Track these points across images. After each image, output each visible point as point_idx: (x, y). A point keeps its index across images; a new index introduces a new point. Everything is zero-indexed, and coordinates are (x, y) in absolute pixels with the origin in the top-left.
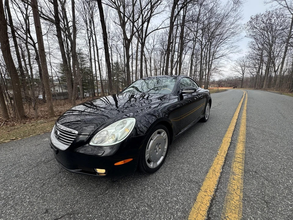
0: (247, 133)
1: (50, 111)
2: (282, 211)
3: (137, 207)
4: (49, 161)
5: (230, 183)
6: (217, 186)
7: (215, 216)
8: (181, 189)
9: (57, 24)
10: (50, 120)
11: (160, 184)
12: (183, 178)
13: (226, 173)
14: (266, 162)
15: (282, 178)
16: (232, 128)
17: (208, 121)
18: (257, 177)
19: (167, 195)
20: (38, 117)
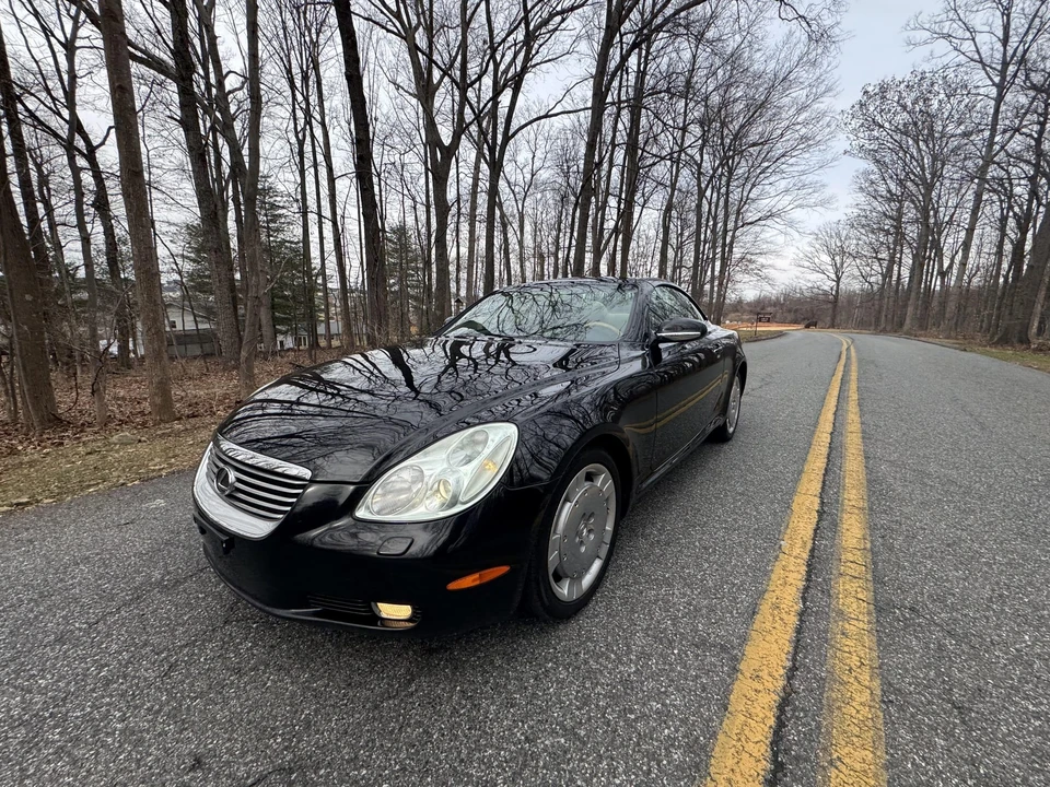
0: (869, 481)
1: (158, 400)
2: (1010, 733)
3: (527, 738)
4: (177, 582)
5: (833, 646)
6: (794, 660)
7: (797, 758)
8: (672, 670)
10: (159, 432)
11: (598, 656)
12: (676, 635)
13: (816, 613)
14: (942, 577)
15: (999, 627)
16: (816, 463)
17: (734, 438)
18: (919, 625)
19: (626, 693)
20: (106, 422)
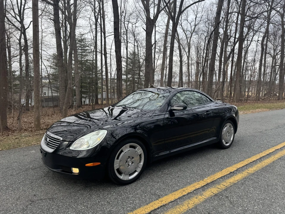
0: (267, 166)
1: (36, 123)
3: (99, 202)
4: (35, 168)
5: (190, 199)
6: (175, 200)
8: (141, 197)
9: (56, 5)
10: (36, 134)
11: (125, 193)
12: (149, 192)
13: (194, 193)
14: (250, 192)
17: (229, 148)
18: (224, 200)
19: (126, 199)
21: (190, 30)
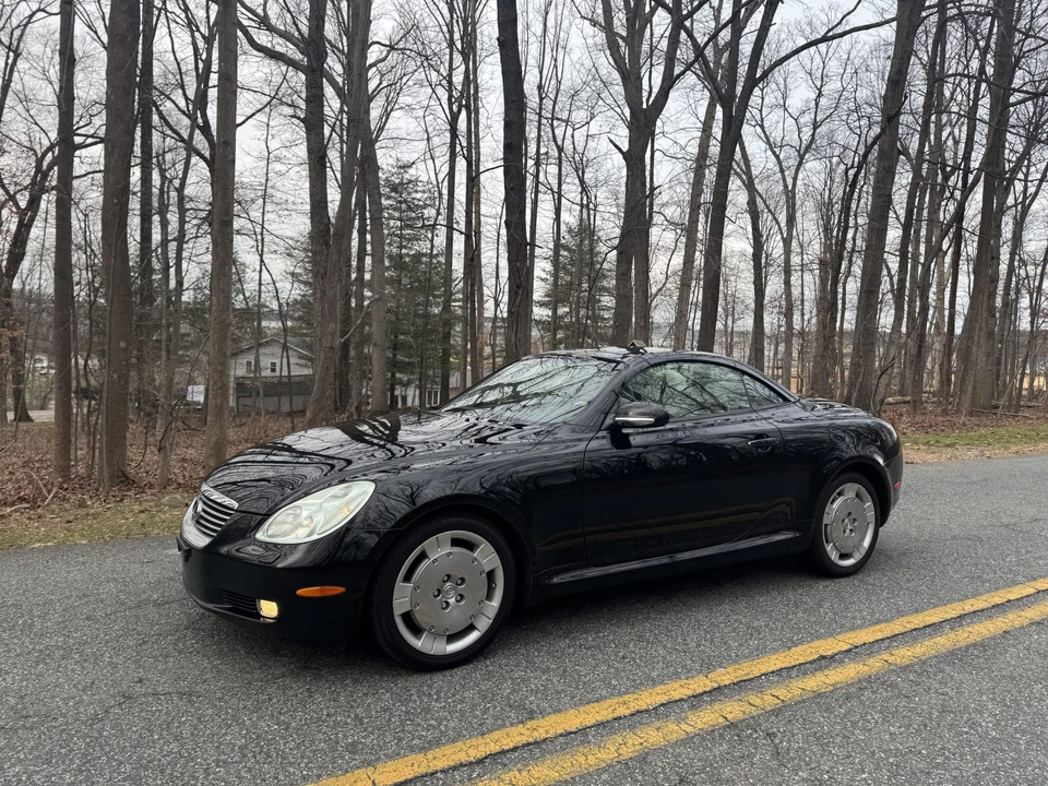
1: (213, 463)
3: (328, 714)
5: (633, 731)
6: (583, 729)
7: (499, 763)
8: (471, 712)
9: (313, 71)
11: (423, 694)
12: (503, 698)
13: (658, 714)
18: (753, 743)
19: (420, 714)
20: (166, 483)
21: (796, 143)
